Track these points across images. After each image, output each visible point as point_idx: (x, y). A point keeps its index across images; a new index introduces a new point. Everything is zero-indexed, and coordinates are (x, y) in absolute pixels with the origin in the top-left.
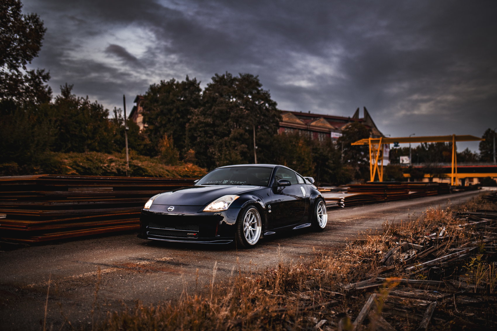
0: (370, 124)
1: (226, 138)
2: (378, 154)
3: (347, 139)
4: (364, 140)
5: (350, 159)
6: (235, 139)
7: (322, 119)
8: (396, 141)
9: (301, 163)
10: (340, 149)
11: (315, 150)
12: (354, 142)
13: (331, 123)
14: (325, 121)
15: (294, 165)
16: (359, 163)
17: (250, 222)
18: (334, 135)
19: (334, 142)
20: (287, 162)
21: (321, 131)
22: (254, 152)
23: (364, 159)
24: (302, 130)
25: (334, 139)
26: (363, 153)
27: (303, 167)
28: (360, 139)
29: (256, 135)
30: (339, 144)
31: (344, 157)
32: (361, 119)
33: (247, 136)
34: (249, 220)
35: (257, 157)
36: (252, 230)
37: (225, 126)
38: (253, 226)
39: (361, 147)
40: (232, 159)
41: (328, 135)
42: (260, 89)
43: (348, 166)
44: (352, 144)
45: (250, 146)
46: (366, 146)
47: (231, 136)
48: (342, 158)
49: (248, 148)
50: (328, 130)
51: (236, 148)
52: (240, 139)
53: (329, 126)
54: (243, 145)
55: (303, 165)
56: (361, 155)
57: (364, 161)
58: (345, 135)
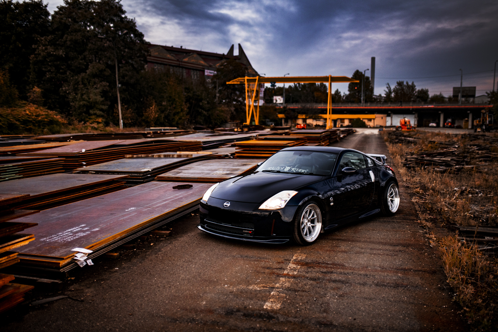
0: (245, 62)
1: (83, 74)
2: (254, 94)
3: (222, 77)
4: (239, 78)
5: (225, 99)
6: (94, 76)
7: (195, 55)
8: (273, 80)
9: (172, 104)
10: (215, 87)
11: (187, 89)
12: (229, 81)
13: (205, 60)
14: (198, 57)
15: (164, 105)
16: (234, 103)
17: (309, 218)
18: (207, 72)
19: (208, 80)
20: (156, 102)
21: (194, 68)
22: (117, 91)
23: (239, 99)
24: (173, 66)
25: (208, 76)
26: (238, 93)
27: (175, 108)
28: (235, 78)
29: (119, 71)
30: (214, 83)
31: (219, 97)
32: (236, 56)
33: (108, 72)
34: (307, 216)
35: (121, 97)
36: (312, 226)
37: (81, 59)
38: (312, 221)
39: (236, 86)
40: (91, 100)
41: (201, 73)
42: (123, 16)
43: (223, 106)
44: (227, 83)
45: (112, 84)
46: (242, 84)
47: (88, 71)
48: (217, 98)
49: (109, 86)
50: (201, 67)
51: (95, 86)
52: (99, 75)
53: (202, 62)
54: (104, 83)
55: (174, 106)
56: (236, 94)
57: (240, 101)
58: (219, 73)
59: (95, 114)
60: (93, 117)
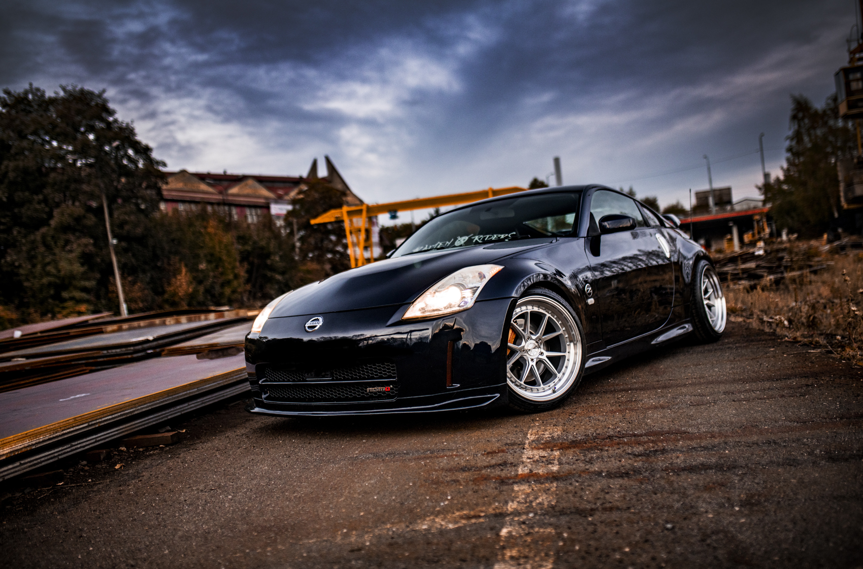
0: (339, 186)
1: (44, 230)
2: (362, 236)
3: (303, 213)
4: (333, 212)
5: (312, 251)
6: (65, 229)
7: (250, 182)
8: (393, 209)
9: (217, 267)
10: (292, 234)
11: (242, 239)
12: (315, 217)
13: (270, 189)
14: (257, 185)
15: (202, 271)
16: (329, 256)
18: (276, 209)
19: (280, 223)
20: (186, 266)
21: (251, 204)
22: (110, 253)
23: (337, 249)
24: (212, 204)
25: (278, 216)
26: (333, 238)
27: (222, 274)
28: (325, 211)
29: (111, 215)
30: (289, 224)
31: (300, 248)
32: (324, 179)
33: (91, 220)
35: (119, 262)
37: (39, 203)
39: (329, 227)
40: (62, 273)
41: (265, 211)
42: (111, 119)
43: (309, 264)
44: (313, 222)
45: (100, 240)
46: (340, 222)
47: (53, 223)
48: (297, 250)
49: (95, 245)
50: (263, 200)
51: (68, 248)
52: (74, 227)
53: (265, 192)
54: (84, 240)
55: (220, 270)
56: (331, 241)
57: (338, 252)
58: (298, 207)
59: (72, 298)
60: (69, 304)
